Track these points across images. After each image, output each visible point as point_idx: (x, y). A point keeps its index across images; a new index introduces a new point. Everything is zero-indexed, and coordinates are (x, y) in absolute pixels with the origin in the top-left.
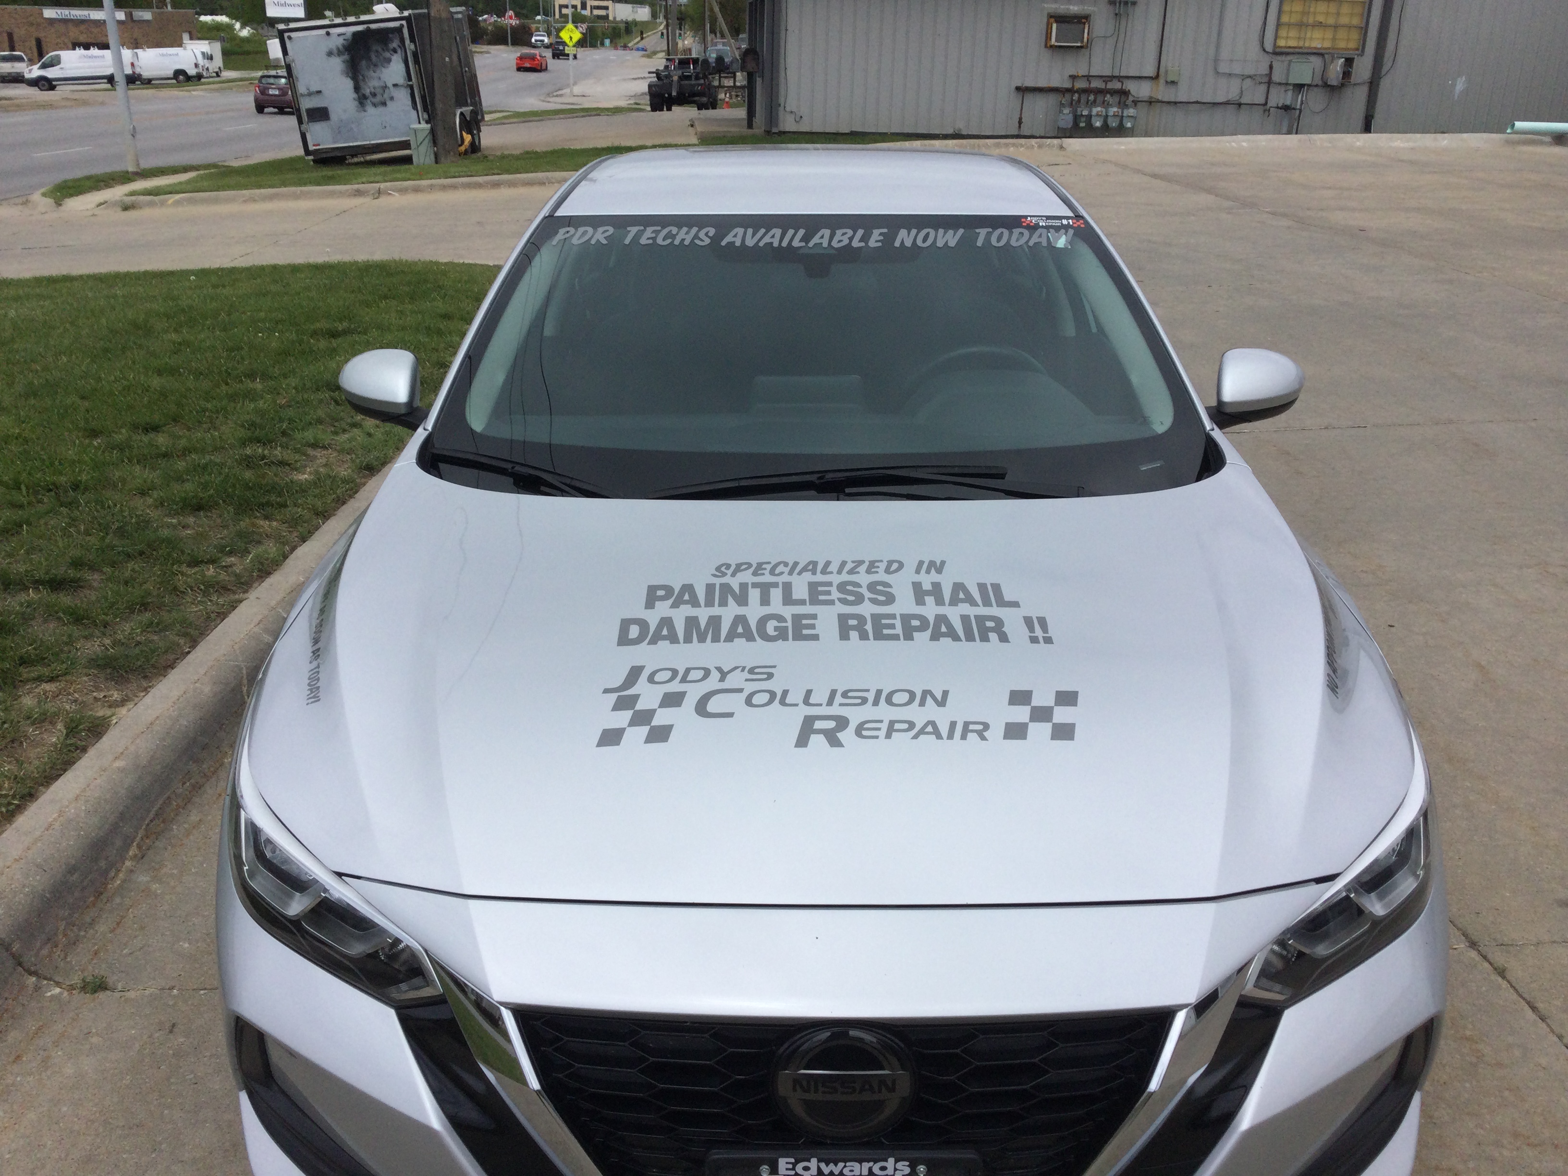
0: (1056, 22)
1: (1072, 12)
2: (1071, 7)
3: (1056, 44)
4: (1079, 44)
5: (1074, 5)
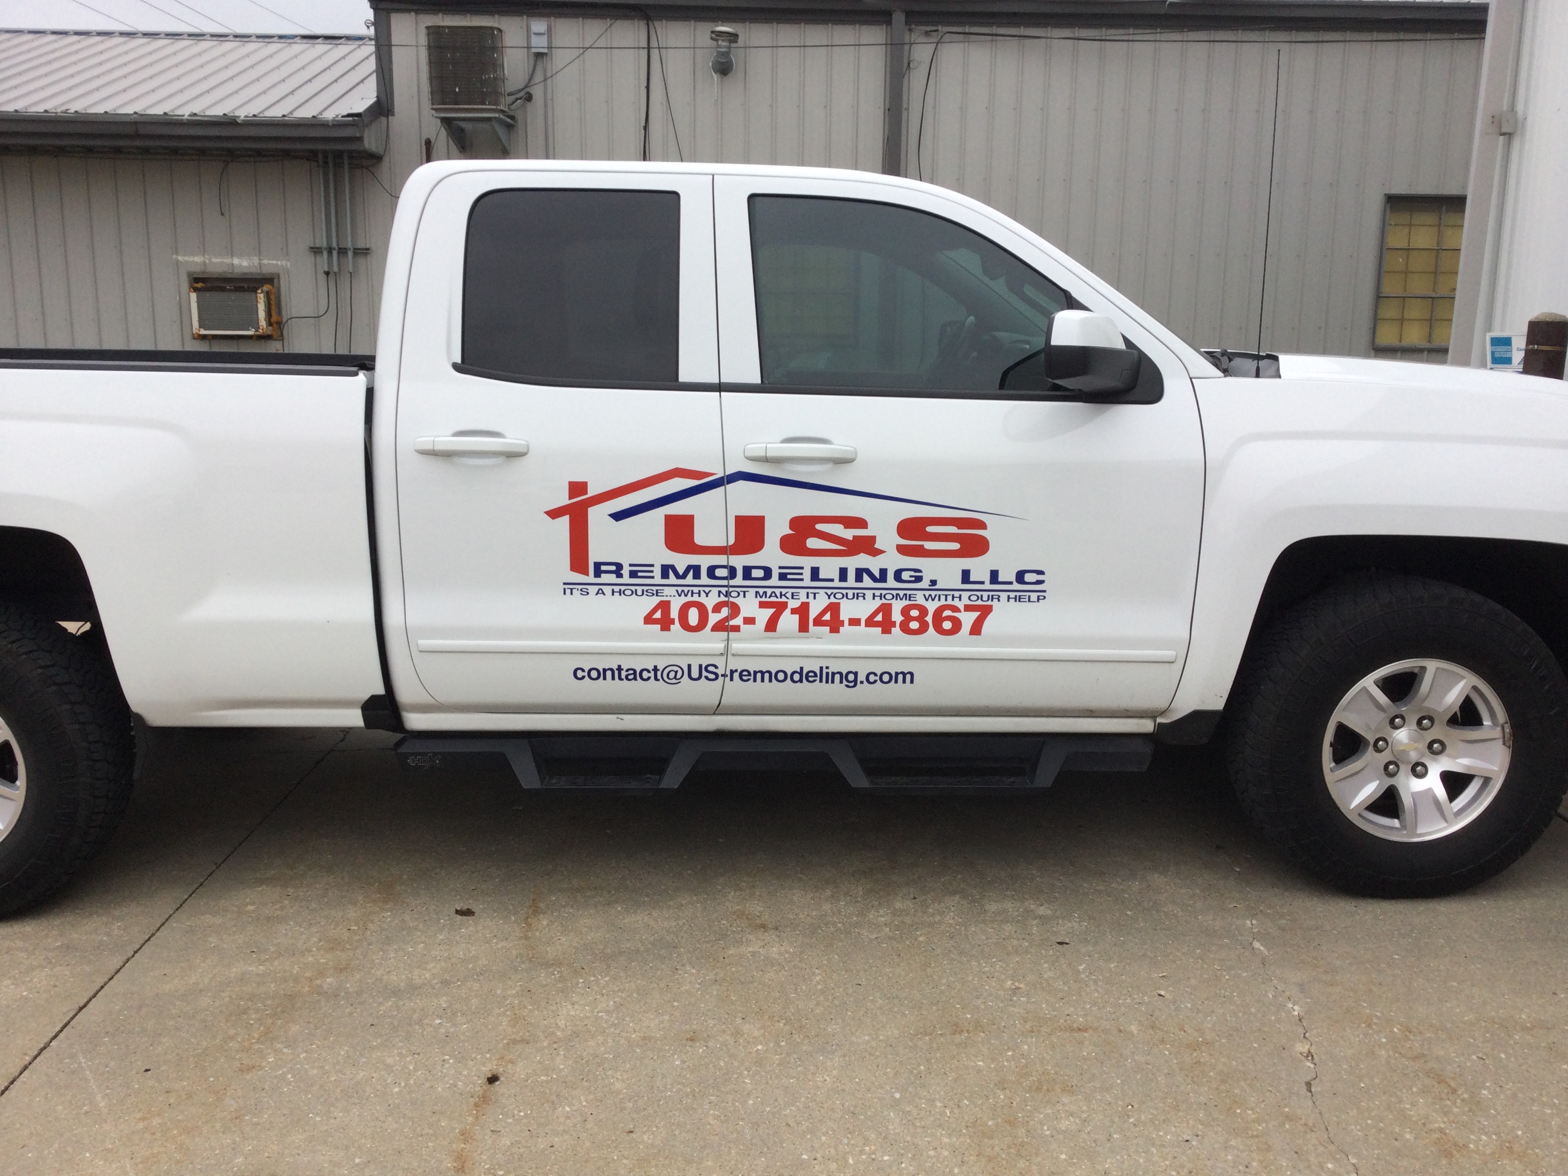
0: (196, 290)
1: (236, 271)
2: (236, 261)
3: (203, 332)
4: (251, 332)
5: (240, 256)
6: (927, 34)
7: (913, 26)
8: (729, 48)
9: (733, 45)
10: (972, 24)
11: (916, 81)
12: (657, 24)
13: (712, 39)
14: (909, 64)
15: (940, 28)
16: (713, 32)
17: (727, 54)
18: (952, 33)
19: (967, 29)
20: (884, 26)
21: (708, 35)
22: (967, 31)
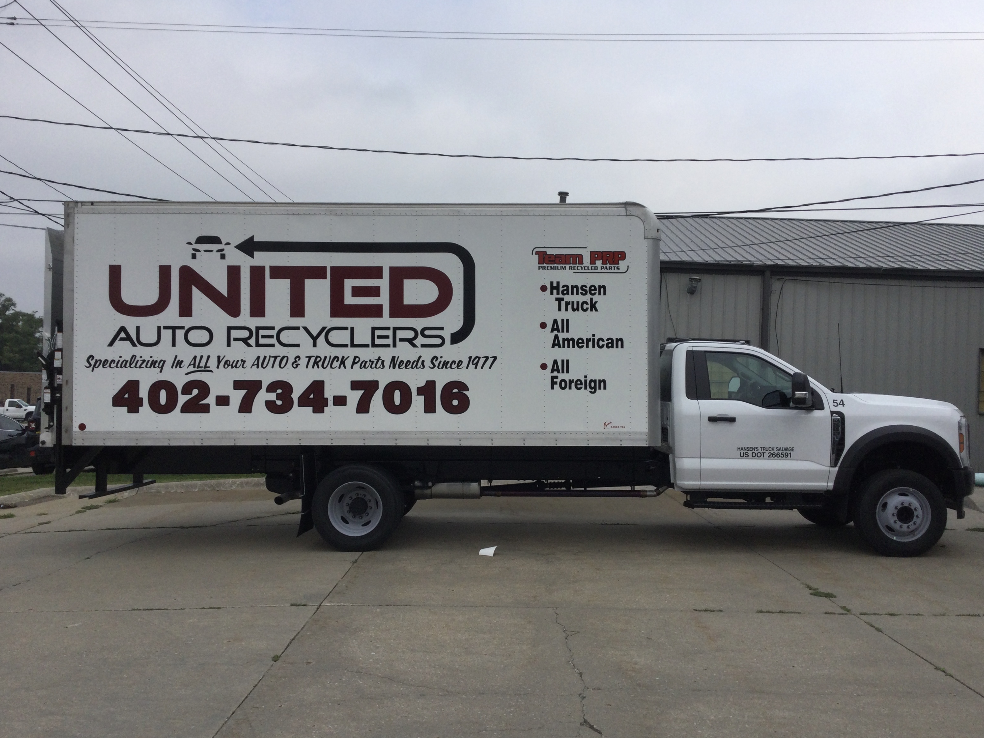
6: (778, 279)
7: (772, 276)
8: (697, 284)
9: (699, 283)
10: (797, 276)
11: (774, 298)
12: (664, 273)
13: (690, 281)
14: (771, 292)
15: (784, 277)
16: (690, 278)
17: (695, 287)
18: (789, 279)
19: (796, 278)
20: (760, 276)
21: (688, 279)
22: (796, 279)
